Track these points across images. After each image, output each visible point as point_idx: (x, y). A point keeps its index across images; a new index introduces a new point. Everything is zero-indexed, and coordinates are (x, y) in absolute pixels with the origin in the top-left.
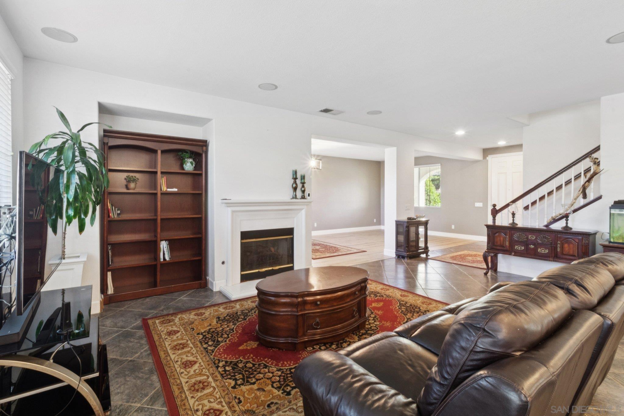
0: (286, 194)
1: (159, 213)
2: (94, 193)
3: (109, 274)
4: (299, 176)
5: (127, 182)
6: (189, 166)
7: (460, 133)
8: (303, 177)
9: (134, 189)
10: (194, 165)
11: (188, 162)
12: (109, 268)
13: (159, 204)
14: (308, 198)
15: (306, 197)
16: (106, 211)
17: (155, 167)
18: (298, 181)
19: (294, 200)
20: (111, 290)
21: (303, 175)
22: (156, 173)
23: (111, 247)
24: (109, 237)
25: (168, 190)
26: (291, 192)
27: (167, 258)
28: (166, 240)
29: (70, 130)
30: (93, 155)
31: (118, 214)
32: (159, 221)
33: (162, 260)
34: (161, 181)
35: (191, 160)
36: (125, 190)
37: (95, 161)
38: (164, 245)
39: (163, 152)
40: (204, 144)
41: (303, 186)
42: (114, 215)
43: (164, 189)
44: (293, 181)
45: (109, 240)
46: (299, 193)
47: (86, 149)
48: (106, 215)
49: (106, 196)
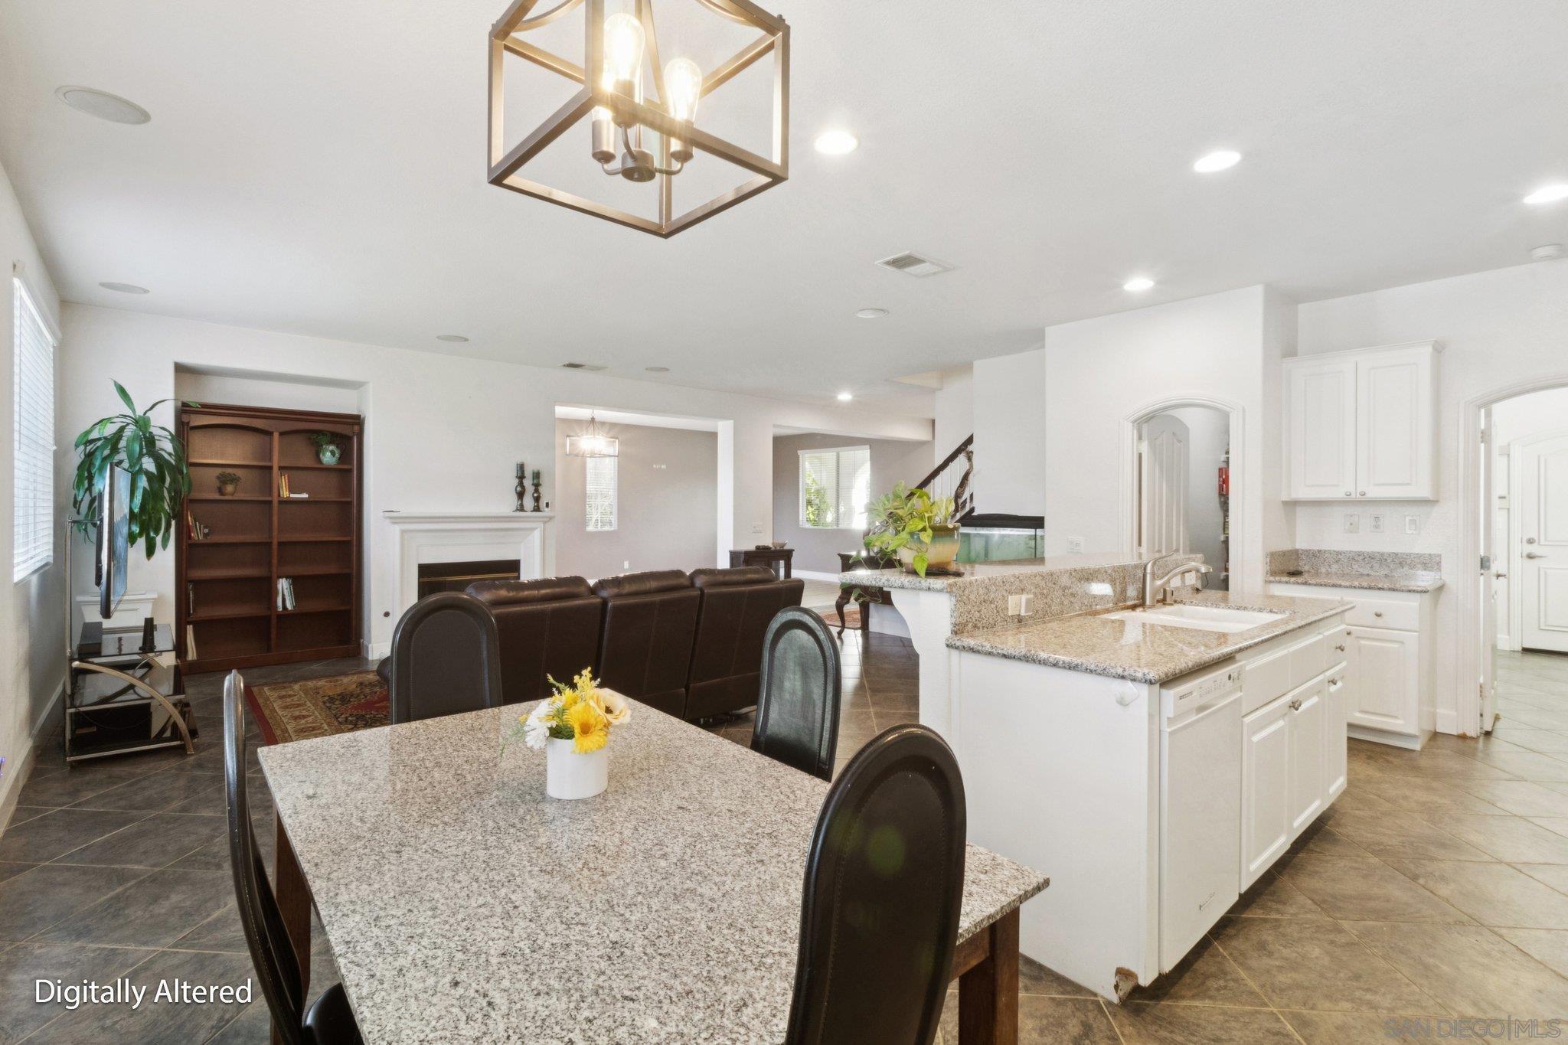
0: (506, 504)
1: (275, 533)
2: (168, 501)
3: (190, 629)
4: (528, 473)
5: (221, 482)
6: (329, 457)
7: (845, 397)
8: (537, 475)
9: (233, 495)
10: (337, 455)
11: (327, 450)
12: (189, 620)
13: (275, 518)
14: (546, 509)
15: (541, 509)
16: (185, 530)
17: (271, 459)
18: (528, 483)
19: (519, 514)
20: (192, 654)
21: (536, 470)
22: (270, 468)
23: (193, 585)
24: (188, 572)
25: (292, 495)
26: (513, 500)
27: (289, 606)
28: (287, 577)
29: (134, 411)
30: (166, 446)
31: (206, 535)
32: (275, 546)
33: (280, 609)
34: (280, 482)
35: (332, 447)
36: (217, 496)
37: (170, 454)
38: (283, 585)
39: (281, 434)
40: (355, 423)
41: (536, 491)
42: (198, 535)
43: (285, 493)
44: (517, 481)
45: (189, 576)
46: (528, 502)
47: (156, 438)
48: (185, 536)
49: (185, 505)
